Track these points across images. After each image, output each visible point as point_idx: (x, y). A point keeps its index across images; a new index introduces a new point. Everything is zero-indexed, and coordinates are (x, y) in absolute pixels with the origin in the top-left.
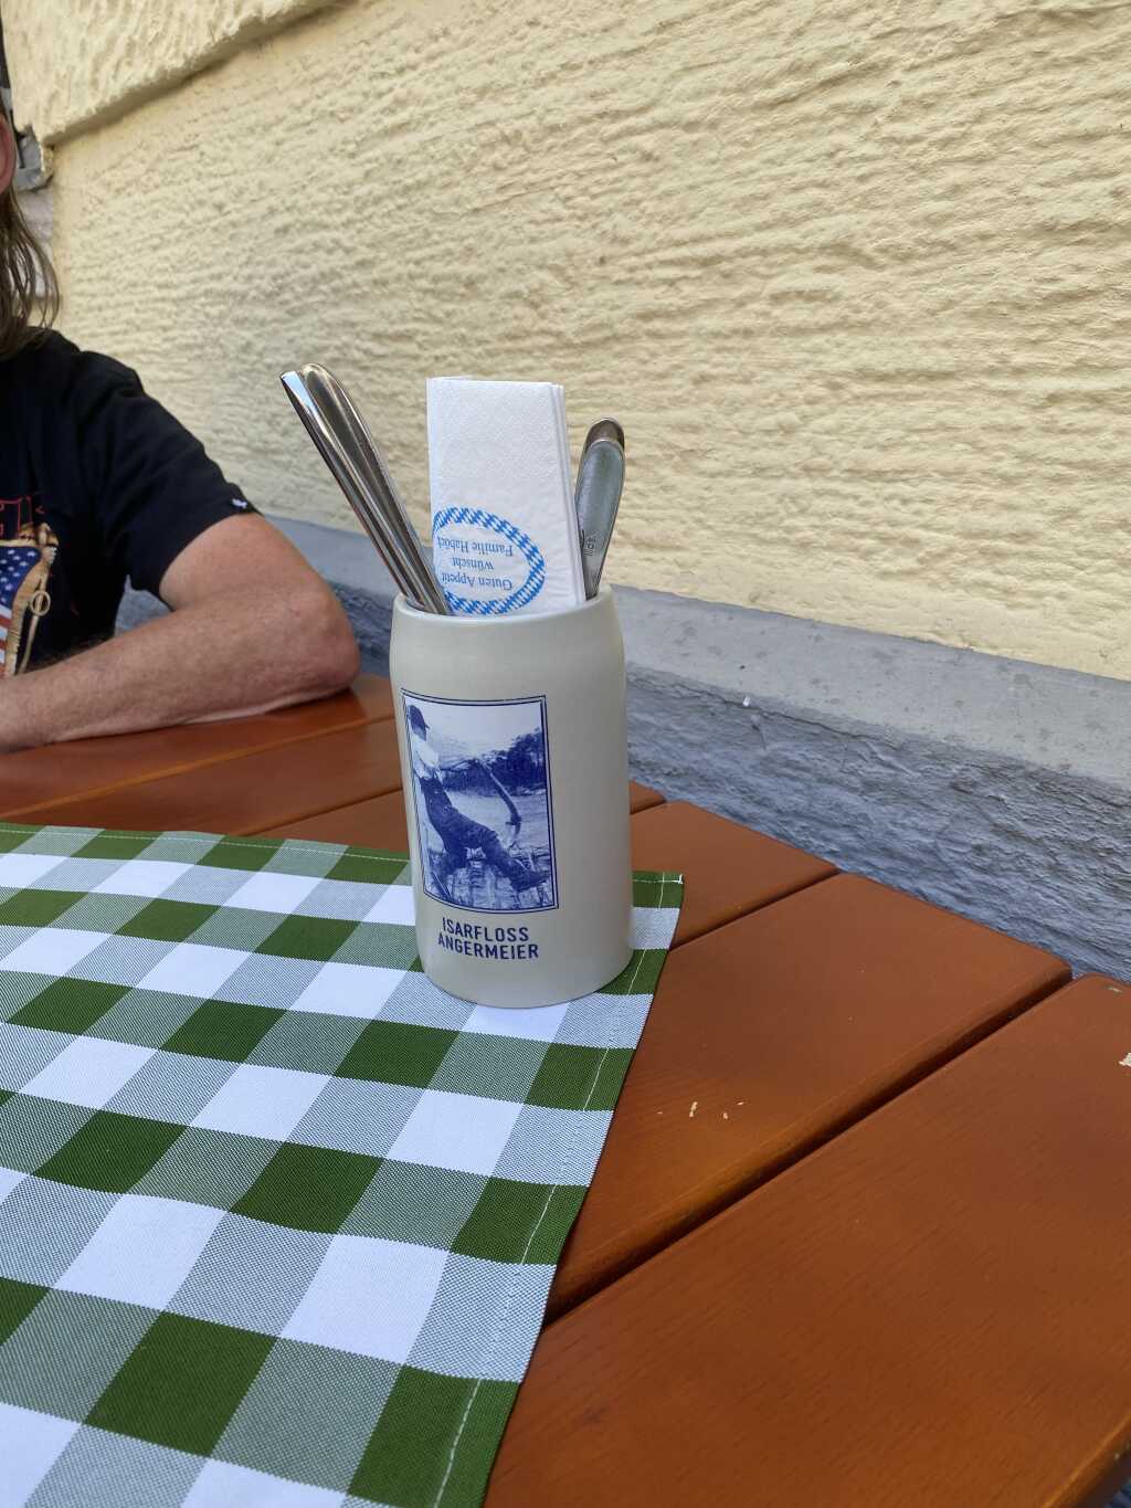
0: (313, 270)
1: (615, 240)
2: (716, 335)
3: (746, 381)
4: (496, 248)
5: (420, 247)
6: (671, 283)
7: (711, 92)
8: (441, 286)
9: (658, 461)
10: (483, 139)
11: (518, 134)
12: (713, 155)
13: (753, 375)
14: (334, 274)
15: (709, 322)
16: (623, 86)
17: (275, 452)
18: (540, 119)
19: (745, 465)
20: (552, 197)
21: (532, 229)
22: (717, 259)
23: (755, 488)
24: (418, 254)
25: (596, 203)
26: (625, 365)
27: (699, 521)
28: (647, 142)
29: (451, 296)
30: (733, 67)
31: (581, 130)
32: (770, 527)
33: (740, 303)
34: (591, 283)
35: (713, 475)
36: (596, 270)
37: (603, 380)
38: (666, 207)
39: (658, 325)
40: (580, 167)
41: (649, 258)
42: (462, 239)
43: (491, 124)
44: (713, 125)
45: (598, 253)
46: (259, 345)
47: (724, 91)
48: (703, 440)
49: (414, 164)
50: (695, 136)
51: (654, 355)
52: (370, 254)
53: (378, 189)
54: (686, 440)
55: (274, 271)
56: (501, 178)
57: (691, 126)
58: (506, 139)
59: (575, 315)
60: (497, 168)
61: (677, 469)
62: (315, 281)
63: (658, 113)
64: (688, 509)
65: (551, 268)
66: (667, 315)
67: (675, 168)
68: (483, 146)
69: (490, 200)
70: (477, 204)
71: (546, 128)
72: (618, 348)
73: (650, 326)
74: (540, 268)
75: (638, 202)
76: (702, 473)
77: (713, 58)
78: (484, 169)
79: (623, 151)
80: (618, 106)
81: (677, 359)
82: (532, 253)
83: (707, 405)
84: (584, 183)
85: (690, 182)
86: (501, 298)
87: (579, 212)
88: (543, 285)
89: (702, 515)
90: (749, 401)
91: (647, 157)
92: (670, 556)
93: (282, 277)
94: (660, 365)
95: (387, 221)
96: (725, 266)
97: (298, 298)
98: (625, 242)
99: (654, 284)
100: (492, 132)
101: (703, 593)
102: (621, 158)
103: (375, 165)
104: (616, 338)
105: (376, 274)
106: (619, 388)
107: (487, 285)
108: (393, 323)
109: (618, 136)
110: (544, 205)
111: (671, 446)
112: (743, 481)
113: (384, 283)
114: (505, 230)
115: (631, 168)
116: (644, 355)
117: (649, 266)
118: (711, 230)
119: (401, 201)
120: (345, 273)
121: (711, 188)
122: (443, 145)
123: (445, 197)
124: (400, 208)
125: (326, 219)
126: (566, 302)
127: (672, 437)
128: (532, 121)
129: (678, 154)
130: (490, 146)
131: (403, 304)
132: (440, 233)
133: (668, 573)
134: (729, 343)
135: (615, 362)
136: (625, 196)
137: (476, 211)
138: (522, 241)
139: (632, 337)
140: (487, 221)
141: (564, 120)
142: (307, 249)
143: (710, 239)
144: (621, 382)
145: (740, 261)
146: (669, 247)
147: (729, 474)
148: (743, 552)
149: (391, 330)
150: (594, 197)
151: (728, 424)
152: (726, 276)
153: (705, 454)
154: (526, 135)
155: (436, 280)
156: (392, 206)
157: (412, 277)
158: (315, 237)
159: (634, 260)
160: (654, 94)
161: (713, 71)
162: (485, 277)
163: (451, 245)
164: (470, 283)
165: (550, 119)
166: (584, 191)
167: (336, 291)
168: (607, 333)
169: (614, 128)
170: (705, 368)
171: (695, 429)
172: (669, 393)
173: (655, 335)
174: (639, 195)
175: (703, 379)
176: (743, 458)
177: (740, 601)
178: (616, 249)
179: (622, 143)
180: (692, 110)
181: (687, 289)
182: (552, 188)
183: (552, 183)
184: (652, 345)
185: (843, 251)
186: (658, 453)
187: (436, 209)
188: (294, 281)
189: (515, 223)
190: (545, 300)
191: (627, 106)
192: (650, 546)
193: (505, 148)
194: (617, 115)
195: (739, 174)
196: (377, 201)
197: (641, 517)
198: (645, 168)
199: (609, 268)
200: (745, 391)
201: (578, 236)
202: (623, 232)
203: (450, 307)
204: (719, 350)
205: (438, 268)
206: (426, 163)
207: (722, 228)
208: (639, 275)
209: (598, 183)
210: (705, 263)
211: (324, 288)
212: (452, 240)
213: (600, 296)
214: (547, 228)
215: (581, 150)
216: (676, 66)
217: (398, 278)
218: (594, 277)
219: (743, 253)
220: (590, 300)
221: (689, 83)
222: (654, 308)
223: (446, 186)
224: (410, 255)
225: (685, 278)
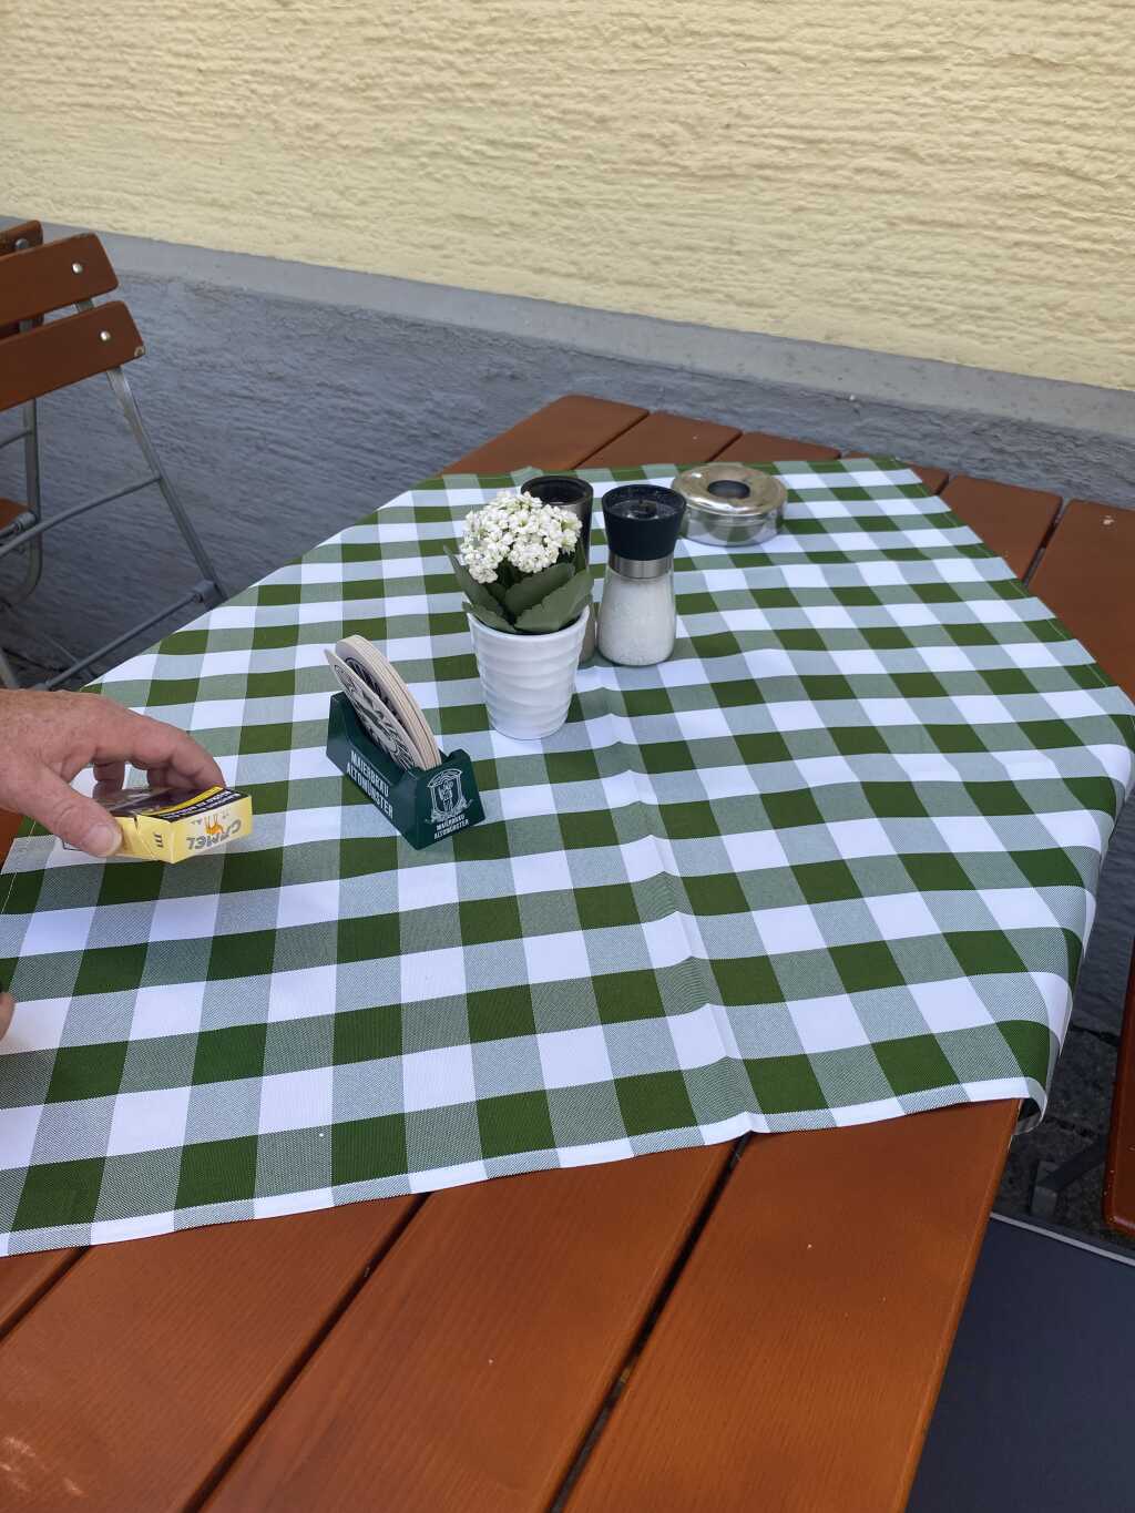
0: (416, 79)
1: (739, 115)
2: (812, 184)
3: (831, 214)
4: (630, 101)
5: (548, 85)
6: (782, 149)
7: (827, 43)
8: (569, 117)
9: (761, 254)
10: (625, 23)
11: (660, 29)
12: (822, 79)
13: (836, 211)
14: (443, 87)
15: (806, 176)
16: (756, 21)
17: (347, 217)
18: (683, 24)
19: (826, 262)
20: (686, 76)
21: (667, 95)
22: (821, 141)
23: (832, 275)
24: (547, 90)
25: (725, 88)
26: (738, 193)
27: (789, 292)
28: (774, 60)
29: (580, 125)
30: (843, 32)
31: (716, 40)
32: (841, 297)
33: (833, 169)
34: (717, 139)
35: (803, 266)
36: (720, 131)
37: (719, 201)
38: (781, 102)
39: (768, 172)
40: (714, 62)
41: (766, 131)
42: (598, 88)
43: (637, 16)
44: (825, 62)
45: (726, 120)
46: (335, 128)
47: (835, 45)
48: (796, 245)
49: (549, 25)
50: (811, 65)
51: (763, 190)
52: (491, 80)
53: (505, 33)
54: (784, 244)
55: (358, 71)
56: (640, 54)
57: (808, 59)
58: (649, 30)
59: (699, 157)
60: (636, 46)
61: (774, 259)
62: (416, 88)
63: (784, 45)
64: (782, 284)
65: (682, 124)
66: (777, 168)
67: (793, 80)
68: (624, 29)
69: (627, 67)
70: (615, 66)
71: (687, 30)
72: (733, 182)
73: (761, 172)
74: (673, 122)
75: (760, 95)
76: (794, 264)
77: (829, 23)
78: (623, 44)
79: (752, 61)
80: (753, 32)
81: (779, 196)
82: (665, 111)
83: (802, 225)
84: (716, 74)
85: (803, 91)
86: (632, 135)
87: (710, 92)
88: (675, 133)
89: (790, 288)
90: (832, 225)
91: (772, 69)
92: (766, 311)
93: (372, 78)
94: (767, 197)
95: (512, 59)
96: (824, 146)
97: (390, 97)
98: (747, 117)
99: (767, 148)
100: (636, 22)
101: (791, 334)
102: (749, 65)
103: (503, 15)
104: (734, 176)
105: (493, 95)
106: (732, 207)
107: (619, 124)
108: (511, 135)
109: (749, 51)
110: (679, 81)
111: (770, 246)
112: (824, 270)
113: (505, 104)
114: (640, 89)
115: (758, 72)
116: (754, 189)
117: (765, 136)
118: (815, 123)
119: (531, 48)
120: (457, 88)
121: (820, 98)
122: (582, 18)
123: (581, 55)
124: (529, 52)
125: (436, 42)
126: (693, 147)
127: (775, 242)
128: (674, 23)
129: (795, 73)
130: (634, 30)
131: (526, 123)
132: (573, 79)
133: (765, 321)
134: (821, 191)
135: (730, 191)
136: (750, 89)
137: (613, 71)
138: (655, 101)
139: (747, 177)
140: (624, 81)
141: (705, 30)
142: (408, 61)
143: (815, 128)
144: (734, 203)
145: (834, 145)
146: (781, 127)
147: (815, 266)
148: (820, 310)
149: (509, 140)
150: (724, 84)
151: (815, 237)
152: (824, 152)
153: (797, 253)
154: (667, 31)
155: (564, 112)
156: (519, 49)
157: (536, 105)
158: (421, 54)
159: (754, 131)
160: (781, 33)
161: (829, 30)
162: (615, 119)
163: (585, 90)
164: (602, 120)
165: (692, 26)
166: (716, 79)
167: (443, 100)
168: (726, 172)
169: (748, 45)
170: (802, 203)
171: (790, 238)
172: (771, 214)
173: (767, 179)
174: (761, 90)
175: (801, 209)
176: (825, 258)
177: (819, 338)
178: (739, 121)
179: (752, 56)
180: (811, 50)
181: (793, 155)
182: (687, 71)
183: (688, 68)
184: (762, 184)
185: (906, 151)
186: (761, 249)
187: (572, 62)
188: (388, 83)
189: (650, 86)
190: (675, 144)
191: (759, 35)
192: (750, 304)
193: (647, 35)
194: (750, 38)
195: (840, 95)
196: (502, 42)
197: (745, 287)
198: (769, 75)
199: (732, 132)
200: (831, 220)
201: (708, 106)
202: (745, 111)
203: (577, 133)
204: (813, 194)
205: (569, 104)
206: (563, 26)
207: (826, 124)
208: (755, 140)
209: (728, 76)
210: (810, 142)
211: (429, 95)
212: (586, 87)
213: (723, 148)
214: (681, 96)
215: (717, 52)
216: (800, 20)
217: (522, 104)
218: (719, 136)
219: (838, 141)
220: (715, 149)
221: (806, 32)
222: (767, 162)
223: (582, 48)
224: (534, 88)
225: (793, 148)
